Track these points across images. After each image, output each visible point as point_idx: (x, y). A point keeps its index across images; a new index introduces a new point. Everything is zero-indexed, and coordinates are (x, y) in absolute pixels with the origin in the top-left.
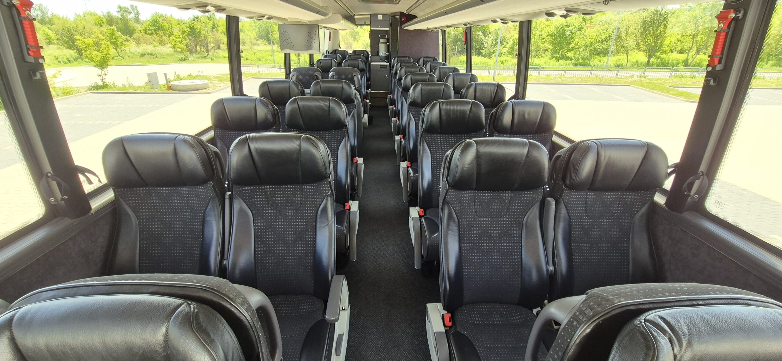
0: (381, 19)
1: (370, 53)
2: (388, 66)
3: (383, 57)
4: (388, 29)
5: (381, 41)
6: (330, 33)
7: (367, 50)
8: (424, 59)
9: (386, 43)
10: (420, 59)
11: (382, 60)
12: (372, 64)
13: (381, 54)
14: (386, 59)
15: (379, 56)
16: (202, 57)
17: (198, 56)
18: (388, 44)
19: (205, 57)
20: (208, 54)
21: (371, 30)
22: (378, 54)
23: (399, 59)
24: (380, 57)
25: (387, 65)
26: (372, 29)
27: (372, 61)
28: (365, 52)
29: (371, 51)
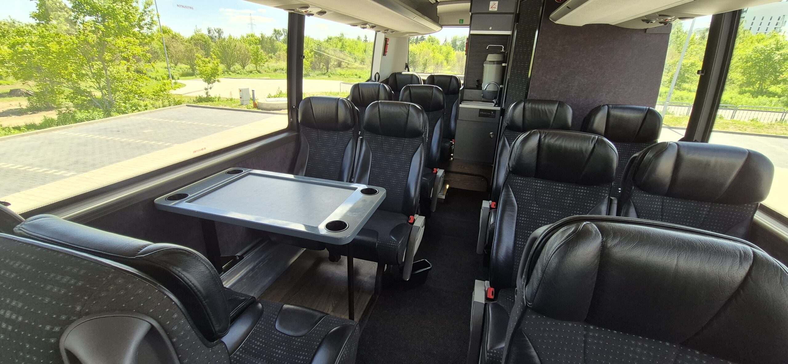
0: (496, 10)
1: (462, 82)
2: (498, 114)
3: (489, 92)
4: (509, 33)
5: (491, 57)
6: (386, 40)
7: (457, 76)
8: (614, 112)
9: (499, 63)
10: (597, 110)
11: (486, 99)
12: (461, 106)
13: (485, 86)
14: (495, 98)
15: (481, 89)
16: (322, 74)
17: (320, 72)
18: (503, 65)
19: (324, 74)
20: (327, 71)
21: (471, 35)
22: (479, 86)
23: (529, 106)
24: (483, 92)
25: (495, 111)
26: (473, 32)
27: (465, 98)
28: (454, 81)
29: (466, 79)
